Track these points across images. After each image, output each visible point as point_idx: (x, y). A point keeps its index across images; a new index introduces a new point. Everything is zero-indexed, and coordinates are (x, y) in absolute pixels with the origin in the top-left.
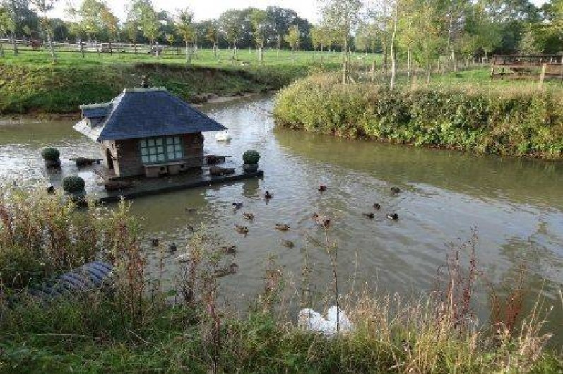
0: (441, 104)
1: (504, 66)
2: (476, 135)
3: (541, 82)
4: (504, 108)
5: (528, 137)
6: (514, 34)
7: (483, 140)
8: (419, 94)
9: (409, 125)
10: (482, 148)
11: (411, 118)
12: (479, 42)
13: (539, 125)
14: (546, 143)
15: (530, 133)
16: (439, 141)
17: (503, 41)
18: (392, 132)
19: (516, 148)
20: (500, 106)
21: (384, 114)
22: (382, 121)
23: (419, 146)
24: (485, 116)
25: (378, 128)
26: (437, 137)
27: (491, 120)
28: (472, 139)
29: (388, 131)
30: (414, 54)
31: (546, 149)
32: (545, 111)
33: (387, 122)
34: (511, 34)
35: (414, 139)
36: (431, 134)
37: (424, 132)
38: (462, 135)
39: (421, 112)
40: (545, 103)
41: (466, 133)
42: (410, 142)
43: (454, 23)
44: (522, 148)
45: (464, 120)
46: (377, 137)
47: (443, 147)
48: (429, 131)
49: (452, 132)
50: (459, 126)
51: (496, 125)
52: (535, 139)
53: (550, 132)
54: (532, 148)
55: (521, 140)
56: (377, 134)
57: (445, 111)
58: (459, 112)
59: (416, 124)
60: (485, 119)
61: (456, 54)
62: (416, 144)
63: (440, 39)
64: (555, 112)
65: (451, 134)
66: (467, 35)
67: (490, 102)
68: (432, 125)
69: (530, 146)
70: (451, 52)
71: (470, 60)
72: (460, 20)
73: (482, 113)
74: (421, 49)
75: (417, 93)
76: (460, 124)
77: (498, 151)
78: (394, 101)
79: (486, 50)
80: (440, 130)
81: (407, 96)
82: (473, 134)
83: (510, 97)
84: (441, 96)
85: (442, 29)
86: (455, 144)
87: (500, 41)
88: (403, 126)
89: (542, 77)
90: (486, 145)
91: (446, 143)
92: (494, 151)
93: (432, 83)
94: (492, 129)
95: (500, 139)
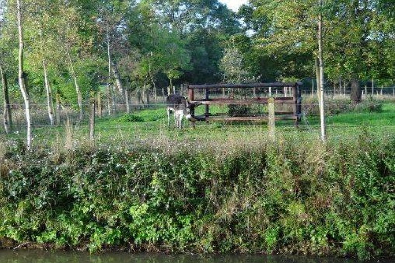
0: (122, 172)
1: (207, 102)
2: (192, 222)
3: (272, 128)
4: (228, 172)
5: (275, 219)
6: (207, 49)
7: (206, 230)
8: (82, 157)
9: (73, 213)
10: (205, 244)
11: (74, 200)
12: (156, 62)
13: (287, 198)
14: (302, 227)
15: (276, 213)
16: (132, 239)
17: (191, 61)
18: (42, 228)
19: (261, 240)
20: (221, 168)
21: (22, 195)
22: (21, 208)
23: (97, 252)
24: (201, 187)
25: (14, 225)
26: (126, 231)
27: (210, 194)
28: (186, 229)
29: (34, 228)
30: (54, 82)
31: (307, 238)
32: (290, 174)
33: (30, 210)
34: (202, 49)
35: (85, 239)
36: (114, 227)
37: (102, 224)
38: (169, 224)
39: (91, 188)
40: (287, 162)
41: (175, 221)
42: (79, 246)
43: (113, 32)
44: (270, 239)
45: (166, 197)
46: (14, 242)
47: (141, 250)
48: (111, 220)
49: (151, 220)
50: (161, 209)
51: (220, 202)
52: (285, 222)
53: (306, 209)
54: (285, 237)
55: (266, 226)
56: (14, 235)
57: (131, 184)
58: (155, 183)
59: (85, 210)
60: (200, 193)
61: (123, 82)
62: (92, 247)
63: (94, 59)
64: (304, 176)
65: (151, 223)
66: (136, 52)
67: (204, 165)
68: (113, 209)
69: (280, 234)
70: (114, 79)
71: (148, 93)
72: (120, 27)
73: (194, 184)
74: (66, 74)
75: (78, 154)
76: (162, 205)
77: (234, 247)
78: (37, 171)
79: (171, 75)
80: (130, 219)
81: (61, 160)
82: (188, 221)
83: (231, 154)
84: (122, 157)
85: (95, 43)
86: (159, 242)
87: (189, 60)
88: (62, 216)
89: (271, 118)
90: (211, 239)
91: (144, 241)
92: (227, 249)
93: (100, 135)
94: (215, 210)
95: (233, 225)
